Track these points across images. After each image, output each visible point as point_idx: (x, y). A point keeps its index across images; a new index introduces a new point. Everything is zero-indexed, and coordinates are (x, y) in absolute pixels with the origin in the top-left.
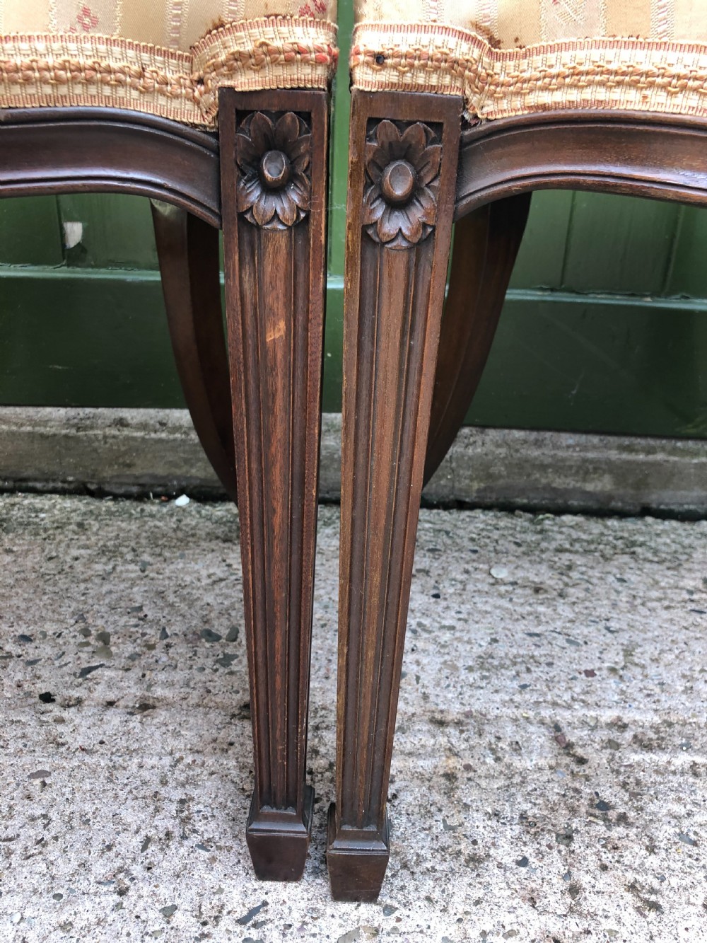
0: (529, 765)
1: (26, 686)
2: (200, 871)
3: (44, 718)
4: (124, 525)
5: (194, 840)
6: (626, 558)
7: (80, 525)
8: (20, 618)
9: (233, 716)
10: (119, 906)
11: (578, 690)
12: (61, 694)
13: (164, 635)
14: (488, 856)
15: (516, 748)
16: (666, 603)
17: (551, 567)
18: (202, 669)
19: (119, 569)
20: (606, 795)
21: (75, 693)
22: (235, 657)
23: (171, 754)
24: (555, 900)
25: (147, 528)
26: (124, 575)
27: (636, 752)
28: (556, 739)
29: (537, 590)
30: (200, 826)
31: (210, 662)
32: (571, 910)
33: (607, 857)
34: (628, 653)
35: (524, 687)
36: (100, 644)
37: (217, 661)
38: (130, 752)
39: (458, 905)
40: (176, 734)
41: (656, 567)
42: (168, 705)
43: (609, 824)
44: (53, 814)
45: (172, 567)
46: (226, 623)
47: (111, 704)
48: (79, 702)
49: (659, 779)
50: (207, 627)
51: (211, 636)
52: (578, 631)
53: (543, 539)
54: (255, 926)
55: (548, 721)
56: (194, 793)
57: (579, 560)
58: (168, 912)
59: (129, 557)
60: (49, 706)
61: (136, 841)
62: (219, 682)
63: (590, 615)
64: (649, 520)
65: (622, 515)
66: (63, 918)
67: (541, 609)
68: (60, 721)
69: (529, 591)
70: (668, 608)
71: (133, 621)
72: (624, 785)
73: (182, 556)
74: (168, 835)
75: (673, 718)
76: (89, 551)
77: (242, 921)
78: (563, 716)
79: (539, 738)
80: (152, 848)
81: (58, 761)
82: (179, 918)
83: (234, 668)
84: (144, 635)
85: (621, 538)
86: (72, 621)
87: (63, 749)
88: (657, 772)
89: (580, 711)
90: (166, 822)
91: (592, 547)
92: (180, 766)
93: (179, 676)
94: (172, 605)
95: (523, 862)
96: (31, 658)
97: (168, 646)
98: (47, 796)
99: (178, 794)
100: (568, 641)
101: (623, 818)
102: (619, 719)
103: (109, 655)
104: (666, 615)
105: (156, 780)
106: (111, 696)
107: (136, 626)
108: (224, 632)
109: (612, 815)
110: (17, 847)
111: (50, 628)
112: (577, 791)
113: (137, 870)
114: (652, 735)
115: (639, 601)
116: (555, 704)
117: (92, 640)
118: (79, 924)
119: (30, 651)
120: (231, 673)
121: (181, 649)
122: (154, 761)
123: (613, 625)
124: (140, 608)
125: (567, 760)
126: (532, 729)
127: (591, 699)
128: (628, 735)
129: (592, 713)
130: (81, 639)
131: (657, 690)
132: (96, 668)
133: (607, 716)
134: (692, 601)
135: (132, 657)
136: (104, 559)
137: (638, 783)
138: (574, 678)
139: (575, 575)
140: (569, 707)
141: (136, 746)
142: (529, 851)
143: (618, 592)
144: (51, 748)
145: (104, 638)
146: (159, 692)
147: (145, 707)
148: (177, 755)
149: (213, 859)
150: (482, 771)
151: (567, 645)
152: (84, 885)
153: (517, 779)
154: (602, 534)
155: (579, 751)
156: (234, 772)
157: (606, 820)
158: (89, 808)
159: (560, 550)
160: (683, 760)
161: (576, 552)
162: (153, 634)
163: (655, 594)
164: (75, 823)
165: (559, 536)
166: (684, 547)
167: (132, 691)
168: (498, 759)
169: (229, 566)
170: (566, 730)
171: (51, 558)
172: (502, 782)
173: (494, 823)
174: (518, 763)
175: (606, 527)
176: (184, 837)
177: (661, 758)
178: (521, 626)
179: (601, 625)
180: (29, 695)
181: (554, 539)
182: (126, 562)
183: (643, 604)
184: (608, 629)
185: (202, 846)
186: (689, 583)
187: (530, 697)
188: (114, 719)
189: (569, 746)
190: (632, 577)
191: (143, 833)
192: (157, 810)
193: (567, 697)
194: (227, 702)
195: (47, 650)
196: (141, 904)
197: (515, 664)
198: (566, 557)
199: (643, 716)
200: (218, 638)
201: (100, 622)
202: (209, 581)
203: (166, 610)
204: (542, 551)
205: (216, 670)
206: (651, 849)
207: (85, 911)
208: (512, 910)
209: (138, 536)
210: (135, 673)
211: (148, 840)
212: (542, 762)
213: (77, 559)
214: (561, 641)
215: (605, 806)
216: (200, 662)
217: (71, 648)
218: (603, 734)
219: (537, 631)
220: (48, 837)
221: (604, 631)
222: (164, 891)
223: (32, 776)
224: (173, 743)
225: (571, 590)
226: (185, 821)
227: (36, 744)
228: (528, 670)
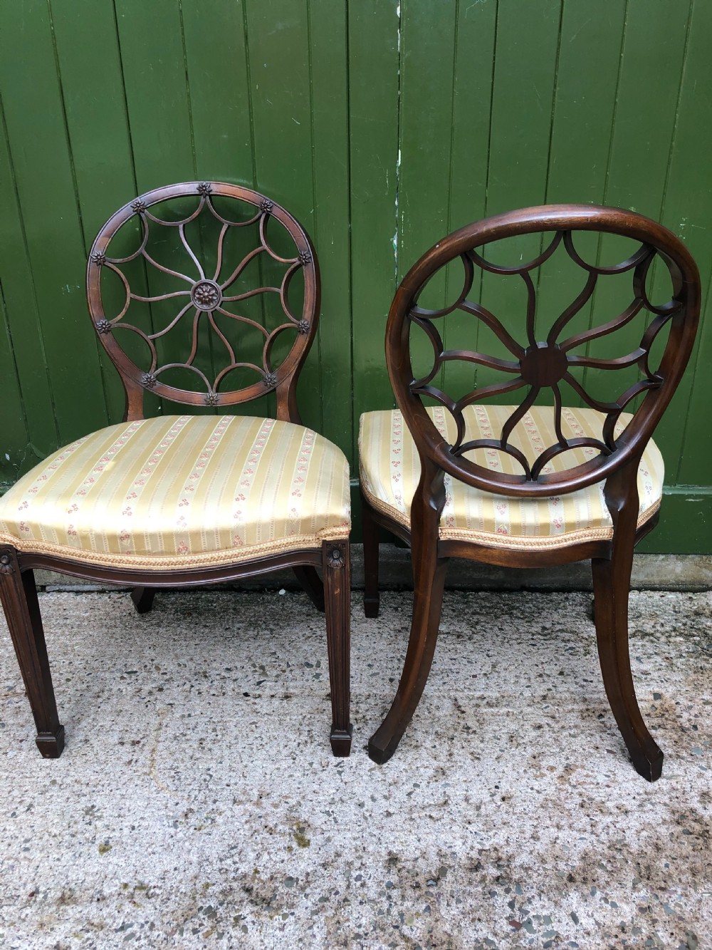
0: (441, 714)
1: (236, 690)
2: (319, 752)
3: (248, 703)
4: (256, 608)
5: (316, 743)
6: (507, 617)
7: (234, 609)
8: (223, 660)
10: (294, 763)
11: (467, 684)
12: (252, 693)
13: (288, 666)
14: (422, 745)
15: (438, 708)
16: (519, 641)
17: (468, 624)
18: (307, 680)
19: (260, 633)
20: (470, 724)
21: (258, 692)
22: (322, 674)
23: (301, 714)
24: (443, 757)
25: (268, 609)
26: (264, 637)
27: (486, 708)
28: (454, 704)
29: (458, 637)
30: (317, 739)
31: (310, 677)
32: (449, 760)
33: (465, 744)
34: (494, 666)
35: (444, 683)
36: (262, 671)
37: (314, 676)
38: (286, 714)
39: (409, 760)
40: (302, 707)
41: (520, 621)
42: (296, 696)
43: (468, 733)
44: (263, 736)
45: (285, 631)
46: (315, 659)
47: (272, 696)
48: (260, 696)
49: (493, 718)
50: (306, 661)
51: (308, 665)
52: (473, 657)
53: (467, 607)
54: (341, 767)
55: (452, 697)
56: (313, 728)
57: (482, 619)
58: (311, 764)
59: (263, 626)
60: (248, 698)
61: (295, 744)
62: (315, 685)
63: (481, 648)
64: (525, 593)
65: (510, 591)
66: (277, 766)
67: (458, 646)
68: (255, 704)
69: (454, 637)
70: (519, 644)
71: (274, 660)
72: (478, 721)
73: (288, 625)
74: (306, 742)
75: (505, 695)
76: (244, 625)
77: (336, 766)
78: (459, 695)
79: (448, 704)
80: (301, 746)
81: (259, 719)
82: (315, 765)
83: (322, 679)
84: (280, 666)
85: (507, 605)
86: (247, 661)
87: (259, 714)
88: (492, 715)
89: (467, 693)
90: (304, 738)
91: (491, 611)
92: (306, 719)
93: (299, 683)
94: (289, 651)
95: (435, 747)
96: (234, 678)
97: (291, 671)
98: (259, 730)
99: (307, 729)
101: (474, 732)
102: (483, 695)
103: (267, 675)
104: (517, 647)
105: (298, 724)
106: (272, 693)
107: (275, 662)
108: (314, 663)
109: (471, 731)
110: (254, 747)
111: (239, 665)
112: (459, 723)
113: (297, 752)
114: (494, 701)
115: (506, 640)
116: (457, 690)
117: (257, 669)
118: (282, 768)
119: (233, 675)
120: (320, 681)
121: (297, 672)
122: (295, 717)
123: (490, 653)
124: (275, 653)
125: (457, 712)
126: (445, 700)
127: (472, 688)
128: (485, 702)
129: (472, 693)
130: (253, 669)
131: (502, 683)
132: (263, 681)
133: (478, 694)
134: (532, 639)
135: (277, 676)
136: (252, 629)
137: (484, 719)
138: (467, 679)
139: (478, 627)
140: (463, 691)
141: (287, 712)
142: (437, 744)
143: (497, 636)
144: (255, 714)
145: (263, 668)
146: (291, 691)
147: (287, 697)
148: (304, 715)
149: (323, 749)
150: (423, 717)
151: (467, 663)
152: (280, 757)
153: (436, 720)
154: (498, 603)
155: (463, 709)
156: (327, 720)
158: (275, 734)
159: (474, 613)
160: (505, 710)
161: (483, 614)
162: (284, 665)
163: (515, 636)
164: (272, 738)
165: (475, 605)
166: (539, 609)
167: (281, 691)
168: (430, 712)
169: (311, 629)
170: (459, 700)
171: (227, 629)
172: (430, 721)
173: (425, 735)
174: (437, 714)
175: (501, 598)
176: (312, 742)
177: (495, 710)
178: (447, 655)
179: (485, 654)
180: (238, 693)
181: (472, 607)
182: (262, 629)
183: (508, 642)
184: (488, 655)
185: (319, 745)
186: (533, 630)
187: (446, 687)
188: (276, 702)
189: (460, 706)
190: (506, 627)
191: (297, 741)
192: (300, 734)
193: (462, 687)
194: (319, 693)
195: (239, 675)
196: (301, 762)
197: (442, 673)
198: (476, 617)
199: (493, 694)
200: (312, 666)
201: (259, 661)
202: (304, 638)
203: (287, 653)
204: (465, 614)
205: (314, 681)
206: (482, 742)
207: (284, 765)
208: (428, 761)
209: (265, 615)
210: (280, 683)
211: (299, 744)
212: (447, 713)
213: (239, 629)
214: (465, 662)
215: (468, 728)
216: (306, 677)
217: (250, 673)
218: (474, 702)
219: (455, 657)
220: (264, 743)
221: (485, 656)
222: (308, 758)
223: (251, 724)
224: (301, 711)
225: (475, 636)
226: (311, 737)
227: (248, 712)
228: (448, 676)
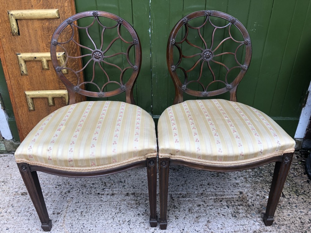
1: (95, 192)
2: (122, 217)
3: (99, 197)
5: (122, 213)
8: (92, 180)
9: (125, 195)
10: (113, 221)
11: (176, 189)
12: (101, 193)
13: (114, 182)
18: (120, 188)
20: (176, 205)
21: (103, 193)
22: (125, 185)
23: (117, 201)
27: (181, 198)
28: (171, 197)
29: (174, 170)
30: (122, 211)
31: (121, 186)
33: (173, 213)
34: (185, 182)
36: (105, 184)
37: (123, 186)
38: (112, 202)
40: (118, 199)
42: (116, 194)
44: (103, 210)
47: (108, 194)
48: (103, 194)
50: (120, 180)
51: (121, 182)
52: (178, 178)
55: (170, 194)
56: (121, 207)
58: (119, 221)
60: (99, 195)
61: (114, 213)
62: (123, 190)
63: (181, 174)
66: (107, 222)
67: (174, 174)
68: (101, 197)
70: (195, 172)
71: (109, 180)
72: (178, 203)
75: (189, 193)
77: (128, 222)
78: (172, 193)
80: (116, 214)
81: (102, 203)
82: (120, 222)
83: (125, 187)
84: (111, 182)
86: (100, 180)
87: (103, 201)
88: (184, 201)
89: (175, 192)
90: (118, 211)
92: (119, 203)
93: (117, 189)
94: (115, 176)
96: (95, 187)
97: (115, 184)
98: (102, 208)
99: (119, 207)
100: (177, 180)
101: (177, 208)
102: (181, 193)
103: (106, 186)
105: (116, 205)
106: (108, 193)
107: (110, 181)
108: (123, 181)
109: (176, 207)
110: (100, 214)
111: (97, 182)
112: (172, 204)
113: (115, 217)
114: (185, 195)
116: (172, 191)
117: (103, 183)
118: (109, 223)
119: (95, 186)
120: (125, 188)
121: (117, 185)
122: (115, 202)
123: (185, 176)
124: (110, 177)
125: (172, 200)
127: (177, 190)
128: (181, 196)
129: (177, 192)
130: (102, 183)
131: (188, 188)
132: (105, 188)
133: (179, 193)
135: (110, 186)
137: (180, 203)
138: (176, 187)
140: (174, 192)
144: (101, 201)
145: (105, 183)
146: (115, 192)
147: (113, 195)
149: (124, 215)
151: (176, 180)
152: (109, 219)
155: (174, 198)
157: (175, 208)
158: (107, 209)
160: (188, 199)
164: (106, 211)
167: (111, 192)
170: (172, 195)
176: (120, 213)
177: (185, 199)
180: (96, 193)
188: (109, 197)
189: (172, 198)
191: (115, 212)
192: (116, 209)
193: (174, 190)
194: (124, 193)
195: (97, 186)
196: (116, 220)
199: (184, 193)
200: (122, 182)
201: (104, 180)
205: (122, 188)
206: (179, 212)
207: (110, 222)
210: (110, 189)
211: (116, 213)
214: (175, 180)
215: (175, 206)
217: (100, 185)
218: (177, 196)
219: (172, 178)
222: (118, 219)
223: (99, 205)
224: (117, 200)
226: (120, 210)
227: (99, 201)
